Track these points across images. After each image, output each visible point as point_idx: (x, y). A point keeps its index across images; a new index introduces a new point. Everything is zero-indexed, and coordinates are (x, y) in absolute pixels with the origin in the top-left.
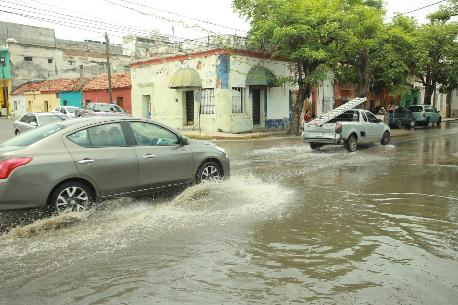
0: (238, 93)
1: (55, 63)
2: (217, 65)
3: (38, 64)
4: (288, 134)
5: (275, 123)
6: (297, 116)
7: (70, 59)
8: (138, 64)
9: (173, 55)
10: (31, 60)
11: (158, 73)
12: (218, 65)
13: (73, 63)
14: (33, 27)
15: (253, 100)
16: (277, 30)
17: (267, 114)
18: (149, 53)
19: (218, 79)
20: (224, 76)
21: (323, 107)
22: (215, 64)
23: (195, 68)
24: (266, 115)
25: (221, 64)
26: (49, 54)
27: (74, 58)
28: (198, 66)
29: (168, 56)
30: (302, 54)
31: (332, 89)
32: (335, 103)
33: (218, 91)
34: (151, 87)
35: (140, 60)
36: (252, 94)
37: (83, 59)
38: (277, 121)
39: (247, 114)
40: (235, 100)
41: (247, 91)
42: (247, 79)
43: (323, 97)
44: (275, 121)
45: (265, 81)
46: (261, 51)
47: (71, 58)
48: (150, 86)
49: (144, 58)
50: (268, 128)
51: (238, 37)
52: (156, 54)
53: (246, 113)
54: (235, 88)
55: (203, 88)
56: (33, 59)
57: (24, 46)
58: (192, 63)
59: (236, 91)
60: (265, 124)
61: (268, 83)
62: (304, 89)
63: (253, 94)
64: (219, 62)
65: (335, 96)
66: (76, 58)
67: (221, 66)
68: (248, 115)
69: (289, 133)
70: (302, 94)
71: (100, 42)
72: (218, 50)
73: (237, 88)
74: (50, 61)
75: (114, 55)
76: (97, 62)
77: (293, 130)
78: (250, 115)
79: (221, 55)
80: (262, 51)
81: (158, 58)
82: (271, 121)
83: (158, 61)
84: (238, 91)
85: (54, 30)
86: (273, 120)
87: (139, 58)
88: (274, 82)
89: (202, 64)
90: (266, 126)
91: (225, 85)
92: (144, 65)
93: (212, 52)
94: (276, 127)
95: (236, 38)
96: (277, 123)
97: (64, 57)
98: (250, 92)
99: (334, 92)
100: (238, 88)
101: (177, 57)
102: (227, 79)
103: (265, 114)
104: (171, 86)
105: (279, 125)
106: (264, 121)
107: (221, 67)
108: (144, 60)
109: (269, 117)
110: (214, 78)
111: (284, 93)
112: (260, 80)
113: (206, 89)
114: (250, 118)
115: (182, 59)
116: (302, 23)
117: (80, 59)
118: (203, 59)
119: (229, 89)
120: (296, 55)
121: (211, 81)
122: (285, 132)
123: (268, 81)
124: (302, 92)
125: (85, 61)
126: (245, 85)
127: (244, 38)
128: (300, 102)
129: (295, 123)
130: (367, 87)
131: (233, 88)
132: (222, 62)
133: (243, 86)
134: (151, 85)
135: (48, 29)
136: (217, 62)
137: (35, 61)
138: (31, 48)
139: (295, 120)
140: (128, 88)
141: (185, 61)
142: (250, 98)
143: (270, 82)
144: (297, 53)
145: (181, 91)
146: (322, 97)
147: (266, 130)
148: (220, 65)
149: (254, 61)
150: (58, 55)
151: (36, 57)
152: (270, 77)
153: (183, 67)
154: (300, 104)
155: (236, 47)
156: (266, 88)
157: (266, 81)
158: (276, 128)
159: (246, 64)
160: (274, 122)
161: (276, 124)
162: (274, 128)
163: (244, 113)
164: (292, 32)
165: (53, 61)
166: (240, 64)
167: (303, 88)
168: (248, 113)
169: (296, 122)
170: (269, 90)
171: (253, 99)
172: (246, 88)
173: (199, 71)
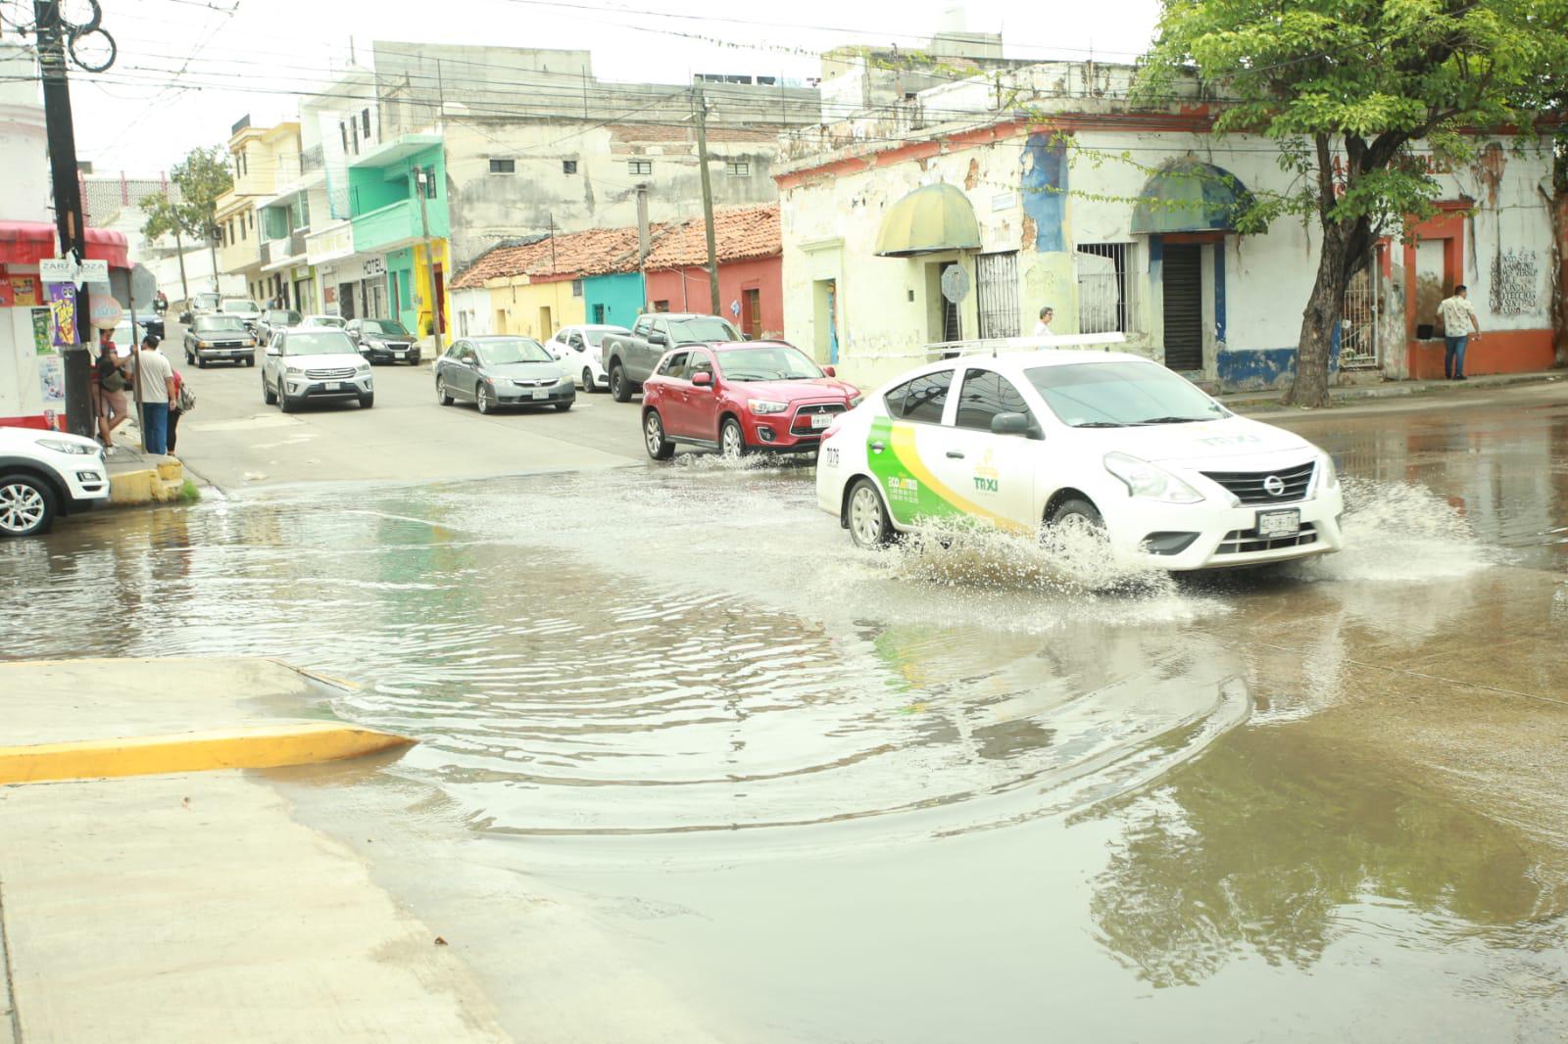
0: (1106, 264)
1: (586, 172)
2: (1023, 173)
3: (531, 182)
4: (1288, 404)
5: (1262, 365)
6: (1315, 336)
7: (633, 156)
8: (799, 174)
9: (896, 145)
10: (512, 170)
11: (855, 203)
12: (1027, 173)
13: (644, 168)
14: (521, 51)
15: (1164, 286)
16: (1200, 42)
17: (1228, 333)
18: (831, 135)
19: (1027, 218)
20: (1047, 208)
21: (1497, 293)
22: (1017, 167)
23: (961, 186)
24: (1221, 336)
25: (1037, 167)
26: (567, 140)
27: (649, 151)
28: (969, 177)
29: (881, 146)
30: (1303, 118)
31: (1548, 218)
32: (1561, 277)
33: (1028, 259)
34: (839, 251)
35: (802, 164)
36: (1161, 262)
37: (676, 152)
38: (1268, 354)
39: (1143, 335)
40: (1094, 290)
41: (1141, 260)
42: (1139, 215)
43: (1499, 253)
44: (1263, 358)
45: (1201, 216)
46: (1193, 108)
47: (637, 150)
48: (834, 248)
49: (816, 153)
50: (1234, 381)
51: (1097, 68)
52: (851, 140)
53: (1138, 331)
54: (1092, 246)
55: (986, 250)
56: (517, 163)
57: (490, 125)
58: (952, 166)
59: (1095, 256)
60: (1220, 370)
61: (1213, 224)
63: (1164, 263)
64: (1030, 161)
65: (1559, 244)
66: (653, 150)
67: (1035, 174)
68: (1147, 339)
69: (1291, 400)
70: (1333, 255)
71: (746, 80)
72: (1023, 120)
73: (1098, 246)
74: (570, 166)
75: (785, 125)
76: (726, 158)
77: (1305, 387)
78: (1152, 339)
79: (1033, 141)
80: (1199, 105)
81: (853, 153)
82: (1245, 356)
83: (854, 163)
84: (1105, 255)
85: (588, 53)
86: (1255, 352)
87: (801, 156)
88: (1232, 217)
89: (982, 170)
90: (1221, 375)
91: (1053, 240)
92: (815, 180)
93: (1006, 128)
94: (1270, 377)
96: (1270, 363)
97: (614, 150)
98: (1153, 257)
99: (1556, 231)
100: (1104, 246)
101: (909, 148)
102: (1057, 217)
103: (1216, 333)
105: (1283, 368)
106: (1215, 358)
107: (1034, 181)
108: (812, 162)
109: (1235, 343)
110: (1015, 216)
112: (1189, 215)
113: (992, 255)
114: (1151, 350)
115: (921, 155)
117: (668, 151)
118: (980, 153)
119: (1066, 250)
121: (1007, 226)
122: (1280, 396)
123: (1214, 213)
124: (1335, 247)
125: (686, 157)
126: (1132, 235)
127: (1125, 68)
128: (1330, 286)
129: (1312, 362)
131: (1083, 248)
132: (1037, 160)
133: (1124, 237)
134: (838, 244)
135: (569, 53)
136: (1023, 163)
137: (523, 171)
138: (509, 128)
139: (1309, 353)
140: (772, 259)
141: (930, 162)
142: (1152, 280)
143: (1219, 217)
145: (922, 261)
146: (1495, 256)
147: (1223, 388)
148: (1032, 171)
149: (1171, 145)
150: (596, 145)
151: (526, 157)
152: (1223, 200)
153: (926, 182)
154: (1328, 291)
155: (1088, 108)
156: (1223, 239)
157: (1206, 216)
158: (1266, 381)
159: (1120, 161)
160: (1257, 362)
161: (1268, 366)
162: (1261, 381)
163: (1130, 330)
164: (1260, 44)
165: (580, 166)
166: (1098, 165)
168: (1143, 330)
169: (1315, 357)
170: (1234, 244)
171: (1165, 279)
172: (1135, 244)
173: (971, 194)
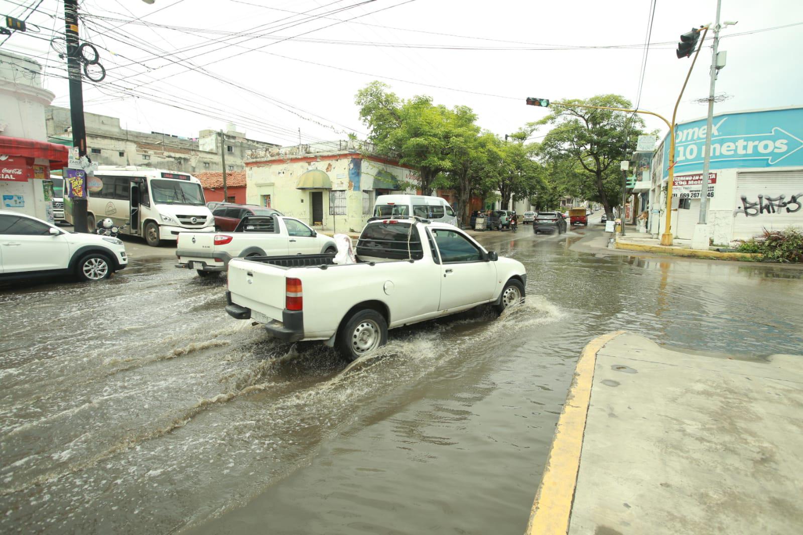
0: (366, 196)
1: (127, 157)
2: (349, 169)
3: (107, 158)
7: (144, 153)
8: (256, 163)
9: (300, 157)
10: (100, 153)
11: (279, 173)
12: (351, 169)
13: (147, 158)
14: (94, 115)
18: (270, 152)
19: (350, 181)
20: (356, 179)
22: (347, 168)
23: (325, 171)
25: (354, 168)
26: (121, 146)
27: (149, 152)
28: (328, 168)
29: (294, 157)
33: (350, 193)
34: (272, 187)
35: (258, 160)
37: (158, 154)
42: (375, 183)
45: (392, 185)
46: (386, 157)
47: (145, 152)
48: (270, 186)
49: (263, 157)
52: (278, 154)
55: (333, 189)
56: (102, 151)
57: (92, 137)
58: (322, 165)
61: (395, 188)
64: (352, 166)
66: (151, 152)
71: (169, 135)
72: (351, 154)
74: (121, 154)
76: (174, 158)
79: (353, 161)
81: (281, 158)
83: (281, 161)
84: (367, 193)
85: (119, 119)
87: (256, 158)
88: (399, 186)
89: (333, 167)
91: (357, 188)
92: (262, 165)
93: (345, 156)
97: (137, 151)
98: (377, 195)
100: (367, 191)
101: (304, 159)
102: (359, 182)
104: (300, 186)
107: (353, 171)
108: (263, 160)
110: (346, 180)
113: (336, 191)
115: (309, 161)
116: (430, 136)
117: (155, 153)
118: (333, 163)
119: (360, 191)
120: (426, 163)
121: (342, 183)
123: (394, 185)
125: (162, 156)
130: (467, 194)
131: (364, 191)
133: (371, 189)
134: (272, 185)
135: (112, 118)
136: (349, 166)
137: (104, 153)
138: (99, 139)
140: (244, 187)
141: (312, 163)
144: (426, 161)
145: (308, 192)
149: (380, 166)
150: (131, 149)
151: (105, 149)
153: (310, 168)
155: (366, 153)
164: (422, 143)
165: (125, 154)
166: (369, 168)
172: (373, 191)
173: (329, 173)
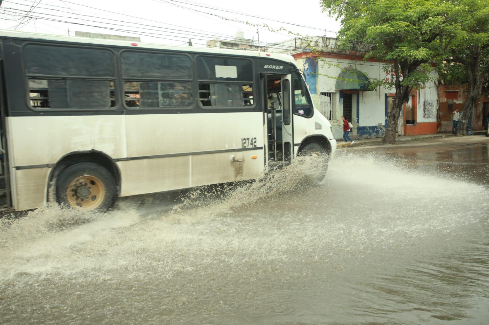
0: (327, 99)
2: (304, 70)
4: (384, 143)
5: (368, 131)
6: (393, 122)
12: (306, 69)
15: (344, 106)
16: (371, 29)
17: (360, 121)
20: (312, 80)
21: (424, 111)
22: (302, 68)
24: (358, 122)
25: (309, 68)
30: (400, 54)
31: (436, 91)
32: (439, 107)
38: (370, 128)
39: (337, 121)
40: (324, 107)
41: (338, 97)
42: (338, 84)
43: (425, 100)
44: (368, 128)
45: (357, 85)
46: (352, 52)
50: (361, 136)
51: (327, 38)
53: (336, 120)
54: (324, 93)
59: (325, 96)
60: (358, 132)
61: (361, 87)
62: (402, 92)
63: (344, 99)
65: (439, 98)
67: (308, 70)
68: (338, 123)
69: (384, 141)
70: (399, 98)
73: (326, 93)
77: (389, 138)
78: (340, 122)
79: (308, 59)
80: (354, 52)
82: (364, 128)
84: (327, 96)
86: (367, 127)
88: (367, 86)
90: (358, 134)
91: (313, 91)
94: (370, 134)
95: (325, 39)
96: (370, 130)
98: (341, 97)
99: (438, 94)
100: (327, 93)
102: (315, 84)
103: (357, 121)
105: (373, 132)
106: (356, 128)
109: (362, 124)
111: (378, 97)
112: (352, 84)
114: (340, 126)
116: (400, 20)
119: (317, 94)
120: (392, 55)
122: (380, 140)
123: (361, 84)
124: (400, 95)
126: (335, 90)
127: (334, 39)
128: (398, 107)
129: (392, 130)
130: (479, 88)
131: (322, 94)
132: (309, 65)
133: (333, 91)
136: (304, 66)
139: (391, 127)
142: (340, 104)
143: (362, 85)
144: (393, 53)
147: (358, 138)
148: (307, 69)
149: (345, 64)
152: (363, 80)
154: (397, 109)
155: (325, 49)
156: (359, 93)
157: (359, 85)
159: (336, 67)
160: (367, 130)
161: (370, 131)
162: (368, 136)
163: (334, 120)
164: (388, 30)
166: (329, 68)
167: (400, 92)
168: (338, 120)
169: (393, 128)
170: (361, 94)
171: (344, 104)
172: (336, 93)
